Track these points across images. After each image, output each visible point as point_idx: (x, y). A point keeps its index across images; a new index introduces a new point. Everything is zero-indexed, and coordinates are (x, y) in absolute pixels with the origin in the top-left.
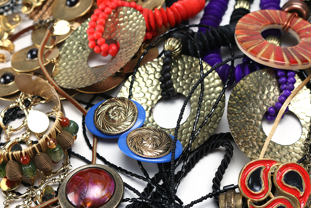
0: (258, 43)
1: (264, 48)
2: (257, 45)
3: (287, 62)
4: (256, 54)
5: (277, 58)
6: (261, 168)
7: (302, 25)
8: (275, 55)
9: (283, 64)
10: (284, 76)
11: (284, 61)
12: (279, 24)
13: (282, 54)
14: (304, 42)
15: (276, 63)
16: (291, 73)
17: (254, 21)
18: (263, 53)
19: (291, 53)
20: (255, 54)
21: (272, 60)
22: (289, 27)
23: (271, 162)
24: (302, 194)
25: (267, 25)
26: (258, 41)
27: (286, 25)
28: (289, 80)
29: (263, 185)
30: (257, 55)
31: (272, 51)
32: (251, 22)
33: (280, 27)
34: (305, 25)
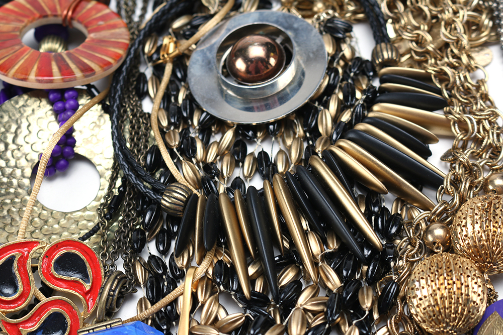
0: (12, 52)
1: (23, 58)
2: (10, 56)
3: (57, 76)
4: (7, 70)
5: (40, 73)
6: (13, 257)
7: (94, 12)
8: (38, 68)
9: (51, 81)
10: (58, 101)
11: (51, 75)
12: (56, 16)
13: (50, 65)
14: (93, 40)
15: (39, 81)
16: (71, 93)
17: (12, 17)
18: (19, 68)
19: (65, 61)
20: (4, 71)
21: (32, 76)
22: (72, 18)
23: (29, 245)
24: (87, 287)
25: (33, 20)
26: (12, 49)
27: (66, 16)
28: (67, 106)
29: (20, 284)
30: (7, 72)
31: (35, 63)
32: (6, 19)
33: (59, 20)
34: (99, 11)
